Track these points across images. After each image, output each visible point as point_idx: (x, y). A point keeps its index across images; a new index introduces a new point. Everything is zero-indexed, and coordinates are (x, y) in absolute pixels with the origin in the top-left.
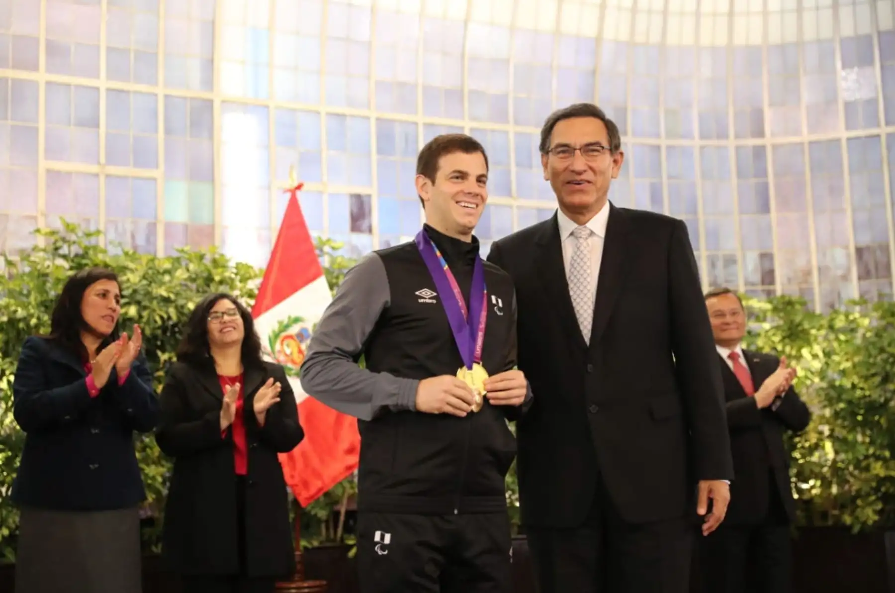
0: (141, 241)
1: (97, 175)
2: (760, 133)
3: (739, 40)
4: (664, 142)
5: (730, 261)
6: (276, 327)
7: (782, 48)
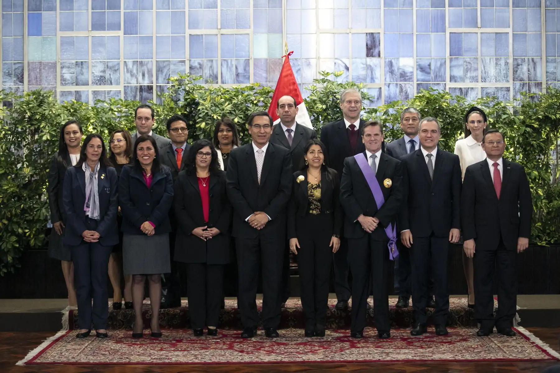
0: (241, 70)
1: (216, 35)
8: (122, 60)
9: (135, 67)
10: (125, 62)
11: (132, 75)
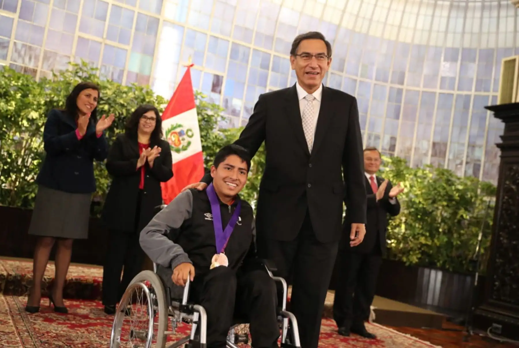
0: (116, 77)
1: (101, 43)
2: (402, 83)
3: (401, 39)
4: (359, 79)
5: (377, 137)
6: (170, 127)
7: (419, 46)
8: (13, 40)
9: (24, 49)
10: (15, 43)
11: (20, 55)
